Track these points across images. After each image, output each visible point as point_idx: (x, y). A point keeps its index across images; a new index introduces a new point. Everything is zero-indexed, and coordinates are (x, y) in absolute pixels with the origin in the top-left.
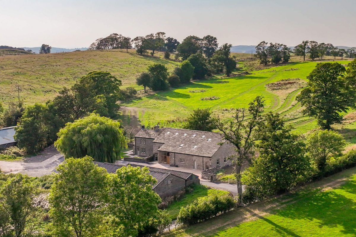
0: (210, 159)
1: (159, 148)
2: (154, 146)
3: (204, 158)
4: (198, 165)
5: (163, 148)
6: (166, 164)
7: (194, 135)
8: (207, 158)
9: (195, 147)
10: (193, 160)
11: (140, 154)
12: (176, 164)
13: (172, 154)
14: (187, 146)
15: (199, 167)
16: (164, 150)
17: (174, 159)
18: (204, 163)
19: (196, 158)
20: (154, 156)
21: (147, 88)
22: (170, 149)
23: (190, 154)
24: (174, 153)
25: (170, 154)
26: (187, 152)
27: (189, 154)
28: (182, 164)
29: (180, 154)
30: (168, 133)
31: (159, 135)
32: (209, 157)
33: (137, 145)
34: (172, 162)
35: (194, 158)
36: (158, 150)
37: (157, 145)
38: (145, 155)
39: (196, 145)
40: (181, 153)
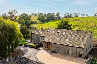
0: (83, 49)
1: (44, 40)
2: (41, 38)
3: (77, 48)
4: (72, 53)
5: (46, 40)
6: (48, 50)
7: (65, 32)
8: (80, 49)
9: (68, 39)
10: (68, 49)
11: (34, 42)
12: (55, 51)
13: (52, 44)
14: (61, 38)
15: (73, 54)
16: (47, 41)
17: (53, 47)
18: (77, 52)
19: (71, 48)
20: (41, 44)
21: (40, 21)
22: (51, 41)
23: (66, 45)
24: (53, 44)
25: (51, 44)
26: (63, 43)
27: (64, 44)
28: (59, 51)
29: (57, 45)
30: (49, 31)
31: (43, 32)
32: (82, 48)
33: (32, 38)
34: (52, 49)
35: (69, 48)
36: (43, 41)
37: (43, 38)
38: (36, 42)
39: (68, 38)
40: (59, 43)
